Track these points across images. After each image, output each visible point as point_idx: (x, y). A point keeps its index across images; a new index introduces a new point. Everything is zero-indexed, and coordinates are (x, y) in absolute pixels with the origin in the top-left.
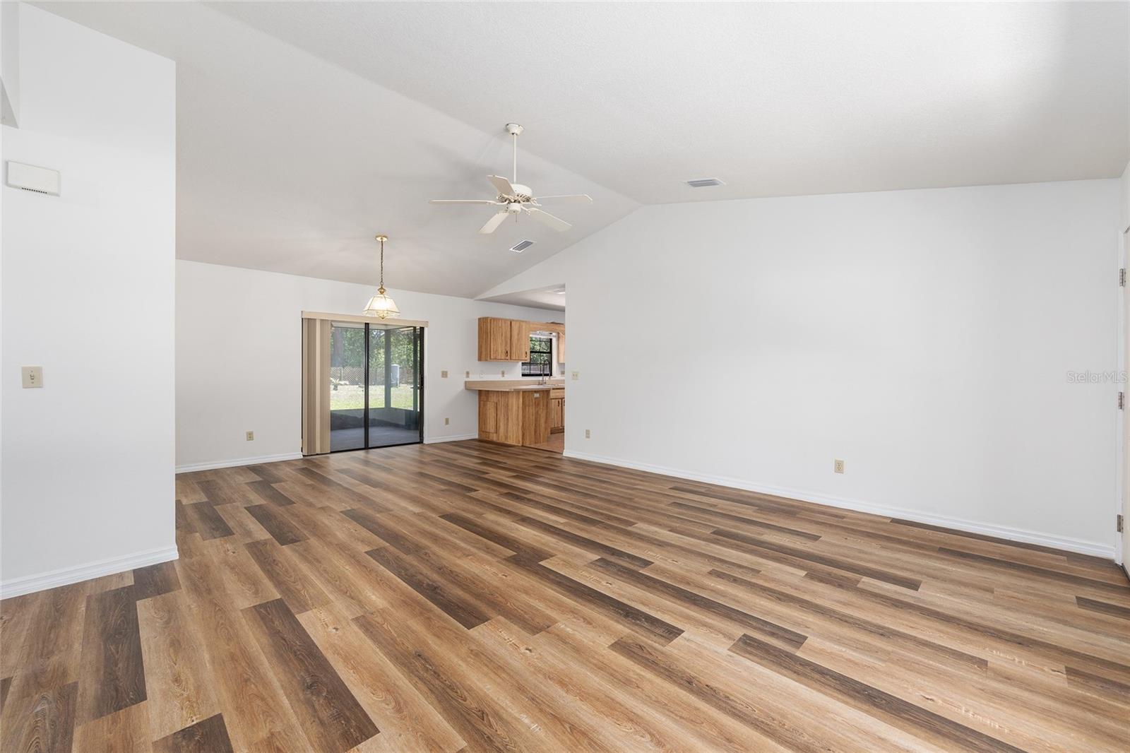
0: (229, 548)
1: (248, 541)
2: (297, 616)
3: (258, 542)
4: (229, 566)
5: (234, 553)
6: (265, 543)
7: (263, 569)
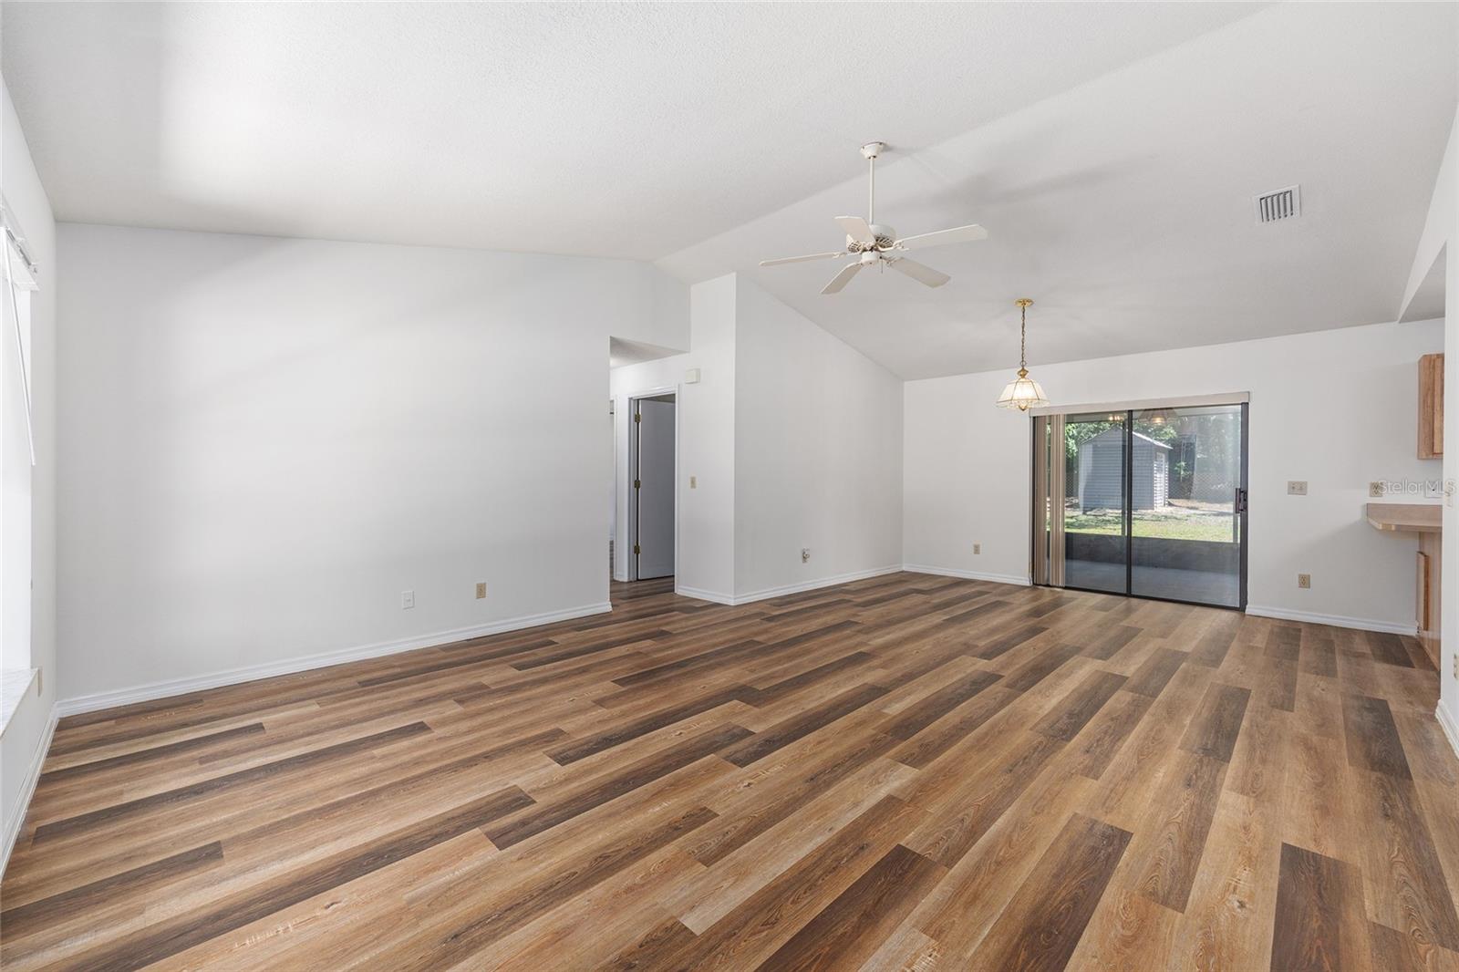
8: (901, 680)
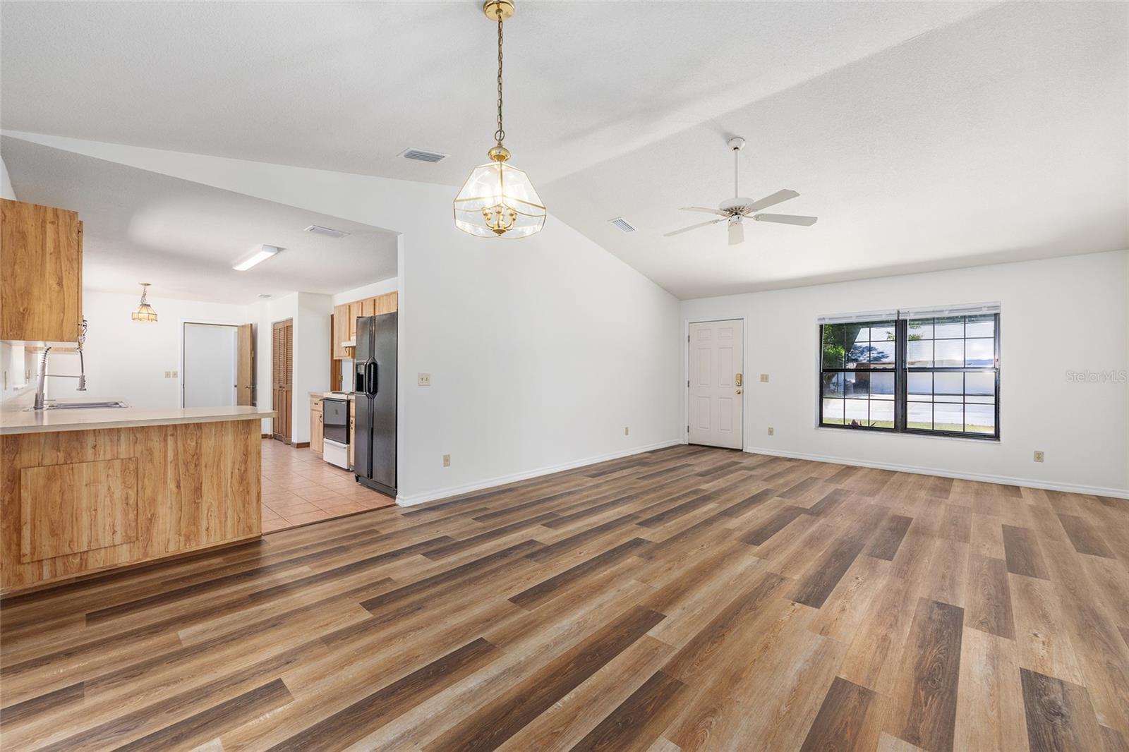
0: (1041, 646)
1: (1003, 642)
2: (1004, 559)
3: (991, 631)
4: (1049, 622)
5: (1036, 635)
6: (982, 625)
7: (1008, 597)
8: (712, 520)
